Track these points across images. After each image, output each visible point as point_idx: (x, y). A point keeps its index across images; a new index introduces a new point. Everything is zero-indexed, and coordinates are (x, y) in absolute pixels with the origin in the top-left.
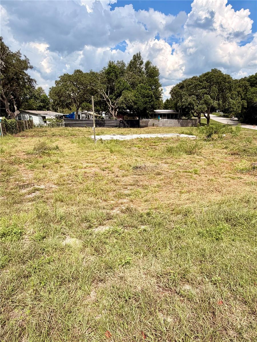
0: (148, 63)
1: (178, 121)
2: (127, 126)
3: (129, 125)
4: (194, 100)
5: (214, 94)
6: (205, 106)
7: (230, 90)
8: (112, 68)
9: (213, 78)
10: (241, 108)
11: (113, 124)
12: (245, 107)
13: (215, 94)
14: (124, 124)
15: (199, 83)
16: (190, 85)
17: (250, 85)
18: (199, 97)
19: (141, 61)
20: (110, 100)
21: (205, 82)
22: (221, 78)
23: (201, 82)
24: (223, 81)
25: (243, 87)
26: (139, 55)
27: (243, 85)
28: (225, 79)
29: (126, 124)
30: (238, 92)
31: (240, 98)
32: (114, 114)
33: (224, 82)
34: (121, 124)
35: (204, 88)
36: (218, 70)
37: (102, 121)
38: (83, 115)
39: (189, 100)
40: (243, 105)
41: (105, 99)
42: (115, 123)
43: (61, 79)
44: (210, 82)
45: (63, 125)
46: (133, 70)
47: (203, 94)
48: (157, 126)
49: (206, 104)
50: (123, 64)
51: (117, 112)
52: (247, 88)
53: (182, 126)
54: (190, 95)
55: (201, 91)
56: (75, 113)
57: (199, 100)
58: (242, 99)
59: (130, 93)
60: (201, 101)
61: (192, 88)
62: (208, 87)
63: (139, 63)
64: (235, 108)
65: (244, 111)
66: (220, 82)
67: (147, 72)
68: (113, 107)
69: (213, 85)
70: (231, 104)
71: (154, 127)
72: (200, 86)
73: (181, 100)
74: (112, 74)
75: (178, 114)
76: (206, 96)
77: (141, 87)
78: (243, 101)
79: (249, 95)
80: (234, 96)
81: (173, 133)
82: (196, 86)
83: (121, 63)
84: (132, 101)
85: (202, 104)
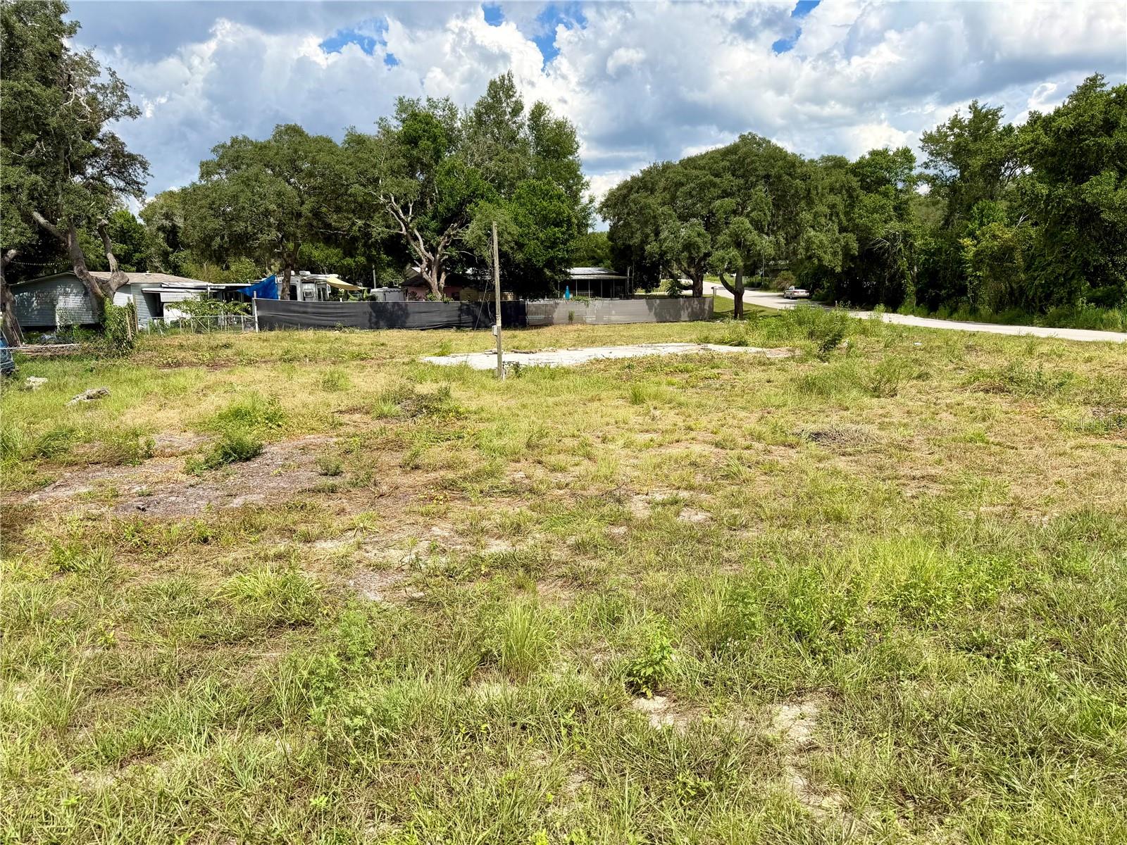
0: (539, 111)
1: (648, 304)
3: (490, 319)
4: (699, 235)
5: (760, 215)
6: (734, 252)
7: (810, 203)
8: (421, 122)
9: (753, 162)
10: (840, 258)
11: (437, 319)
12: (854, 255)
13: (765, 214)
14: (475, 317)
15: (712, 178)
16: (682, 184)
17: (862, 187)
18: (711, 225)
19: (516, 102)
20: (417, 234)
21: (729, 176)
22: (780, 163)
23: (716, 176)
24: (787, 174)
25: (844, 192)
26: (506, 82)
27: (842, 187)
28: (793, 166)
29: (482, 318)
30: (833, 207)
31: (836, 228)
32: (436, 283)
33: (790, 175)
34: (464, 316)
35: (726, 194)
36: (760, 139)
38: (307, 286)
39: (683, 232)
40: (846, 249)
41: (404, 232)
42: (445, 314)
43: (222, 157)
44: (743, 176)
45: (253, 325)
46: (492, 133)
47: (725, 213)
48: (584, 323)
49: (738, 245)
50: (450, 109)
51: (443, 276)
52: (855, 194)
53: (662, 320)
54: (684, 218)
55: (718, 203)
56: (279, 279)
57: (712, 233)
58: (843, 230)
59: (499, 212)
60: (721, 238)
61: (690, 195)
62: (739, 191)
63: (510, 110)
64: (827, 259)
65: (850, 267)
66: (779, 177)
67: (538, 139)
68: (432, 258)
69: (754, 185)
70: (815, 247)
71: (575, 327)
72: (715, 187)
73: (657, 233)
74: (424, 143)
75: (625, 280)
76: (737, 219)
77: (533, 190)
78: (845, 234)
79: (861, 216)
80: (823, 220)
81: (673, 341)
82: (703, 187)
83: (440, 105)
84: (510, 239)
85: (725, 246)
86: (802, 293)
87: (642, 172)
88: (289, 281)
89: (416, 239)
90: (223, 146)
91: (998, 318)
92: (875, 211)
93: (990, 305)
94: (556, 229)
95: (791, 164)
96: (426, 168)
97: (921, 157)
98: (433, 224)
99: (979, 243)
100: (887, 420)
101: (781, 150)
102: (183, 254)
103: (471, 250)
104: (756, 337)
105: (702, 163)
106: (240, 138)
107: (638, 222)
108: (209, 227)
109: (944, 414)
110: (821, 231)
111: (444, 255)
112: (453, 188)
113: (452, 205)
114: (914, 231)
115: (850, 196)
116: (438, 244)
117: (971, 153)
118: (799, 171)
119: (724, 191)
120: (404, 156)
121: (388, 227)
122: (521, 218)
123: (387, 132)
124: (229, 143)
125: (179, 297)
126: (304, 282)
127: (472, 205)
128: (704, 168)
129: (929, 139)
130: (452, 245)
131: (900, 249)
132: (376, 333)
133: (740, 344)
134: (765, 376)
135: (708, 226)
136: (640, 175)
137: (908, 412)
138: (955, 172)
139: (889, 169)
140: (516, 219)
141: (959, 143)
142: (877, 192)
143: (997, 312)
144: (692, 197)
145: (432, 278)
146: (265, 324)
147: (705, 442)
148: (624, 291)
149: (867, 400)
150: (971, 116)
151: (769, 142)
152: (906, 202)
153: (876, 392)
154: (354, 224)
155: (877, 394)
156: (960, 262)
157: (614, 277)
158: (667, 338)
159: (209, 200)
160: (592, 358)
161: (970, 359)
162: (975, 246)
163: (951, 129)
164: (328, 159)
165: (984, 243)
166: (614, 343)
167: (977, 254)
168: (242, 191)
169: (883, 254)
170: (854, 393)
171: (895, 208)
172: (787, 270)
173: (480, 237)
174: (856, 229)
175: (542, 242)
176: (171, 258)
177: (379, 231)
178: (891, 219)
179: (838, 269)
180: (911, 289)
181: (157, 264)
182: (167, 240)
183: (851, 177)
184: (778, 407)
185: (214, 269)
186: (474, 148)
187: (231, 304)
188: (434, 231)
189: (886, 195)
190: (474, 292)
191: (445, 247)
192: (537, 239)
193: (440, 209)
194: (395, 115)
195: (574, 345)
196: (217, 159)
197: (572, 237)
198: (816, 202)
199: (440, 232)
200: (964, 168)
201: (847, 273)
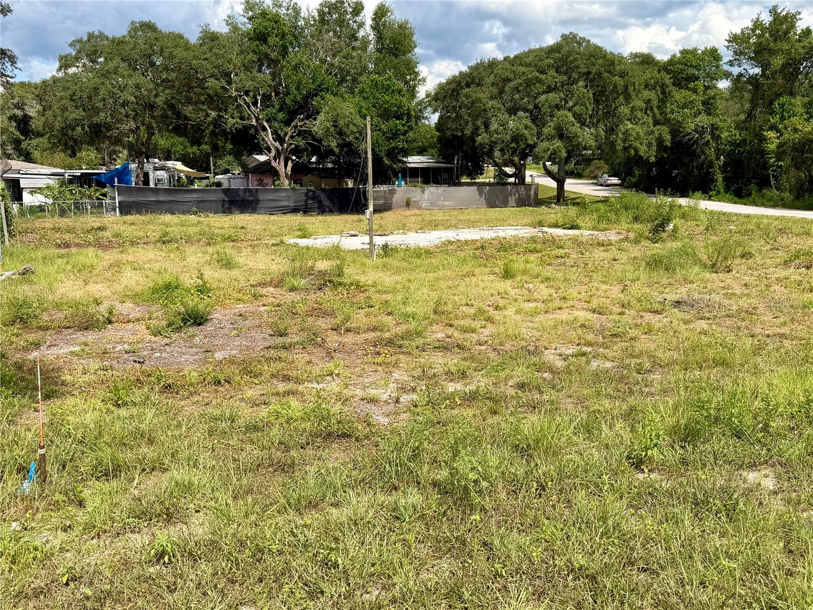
0: (383, 11)
1: (478, 190)
2: (329, 207)
3: (334, 204)
4: (526, 127)
5: (582, 109)
6: (558, 144)
7: (628, 98)
8: (269, 20)
9: (575, 60)
10: (655, 148)
11: (286, 203)
12: (667, 146)
13: (586, 108)
14: (320, 202)
15: (538, 74)
16: (510, 80)
17: (673, 84)
18: (537, 118)
20: (266, 124)
21: (552, 72)
22: (601, 61)
23: (542, 72)
24: (607, 72)
25: (658, 88)
27: (656, 83)
28: (613, 64)
29: (326, 203)
30: (648, 101)
31: (651, 120)
32: (284, 170)
33: (610, 72)
34: (310, 202)
35: (550, 90)
36: (581, 38)
37: (248, 194)
38: (158, 173)
39: (512, 125)
40: (660, 141)
41: (254, 122)
42: (292, 200)
43: (79, 52)
44: (566, 73)
45: (114, 210)
46: (335, 32)
47: (550, 107)
48: (420, 208)
49: (561, 136)
50: (294, 9)
51: (290, 164)
52: (667, 90)
53: (491, 205)
54: (513, 111)
55: (543, 97)
56: (133, 166)
57: (537, 126)
58: (656, 123)
59: (344, 105)
60: (546, 130)
61: (517, 89)
62: (562, 87)
63: (351, 10)
64: (643, 150)
65: (663, 157)
66: (599, 74)
67: (380, 38)
68: (280, 147)
69: (575, 82)
70: (632, 138)
71: (412, 212)
72: (540, 83)
73: (487, 126)
74: (271, 40)
75: (452, 169)
76: (560, 113)
77: (375, 84)
78: (659, 127)
79: (672, 112)
80: (639, 114)
81: (509, 225)
82: (529, 83)
83: (284, 4)
84: (355, 130)
85: (550, 138)
86: (615, 180)
87: (469, 68)
88: (142, 168)
89: (264, 129)
90: (80, 41)
91: (800, 204)
92: (685, 106)
93: (790, 191)
94: (398, 122)
95: (611, 62)
96: (273, 63)
97: (727, 56)
98: (281, 116)
99: (781, 135)
100: (730, 291)
101: (600, 49)
102: (34, 142)
103: (320, 141)
104: (586, 221)
105: (528, 60)
106: (96, 33)
107: (469, 115)
108: (71, 117)
109: (776, 287)
110: (637, 123)
111: (291, 144)
112: (300, 83)
113: (299, 97)
114: (721, 124)
115: (663, 92)
116: (286, 135)
117: (772, 52)
118: (618, 68)
119: (549, 87)
120: (254, 51)
121: (242, 118)
122: (364, 111)
123: (235, 29)
124: (85, 38)
125: (42, 182)
126: (156, 169)
127: (319, 98)
128: (530, 64)
129: (734, 39)
130: (298, 135)
131: (708, 141)
132: (229, 217)
133: (572, 228)
134: (609, 255)
135: (534, 120)
136: (468, 71)
137: (746, 285)
138: (757, 70)
139: (697, 67)
140: (360, 112)
141: (761, 43)
142: (687, 88)
143: (798, 199)
144: (519, 92)
145: (279, 166)
146: (125, 209)
147: (584, 309)
148: (451, 178)
149: (708, 275)
150: (771, 19)
151: (589, 41)
152: (713, 98)
153: (714, 268)
154: (208, 115)
155: (714, 270)
156: (763, 153)
157: (443, 165)
158: (503, 222)
159: (69, 92)
160: (443, 240)
161: (783, 240)
162: (778, 138)
163: (753, 30)
164: (185, 54)
165: (786, 136)
166: (456, 227)
167: (780, 146)
168: (103, 83)
169: (693, 145)
170: (697, 269)
171: (704, 103)
172: (599, 159)
173: (328, 129)
174: (667, 122)
175: (384, 133)
176: (24, 145)
177: (232, 122)
178: (700, 113)
179: (653, 159)
180: (719, 177)
181: (10, 152)
182: (18, 128)
183: (663, 74)
184: (633, 281)
185: (59, 156)
186: (319, 45)
187: (92, 189)
188: (282, 122)
189: (695, 91)
190: (317, 179)
191: (292, 137)
192: (379, 130)
193: (288, 101)
194: (242, 13)
195: (421, 229)
196: (74, 53)
197: (410, 128)
198: (633, 97)
199: (288, 123)
200: (765, 67)
201: (660, 162)
